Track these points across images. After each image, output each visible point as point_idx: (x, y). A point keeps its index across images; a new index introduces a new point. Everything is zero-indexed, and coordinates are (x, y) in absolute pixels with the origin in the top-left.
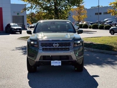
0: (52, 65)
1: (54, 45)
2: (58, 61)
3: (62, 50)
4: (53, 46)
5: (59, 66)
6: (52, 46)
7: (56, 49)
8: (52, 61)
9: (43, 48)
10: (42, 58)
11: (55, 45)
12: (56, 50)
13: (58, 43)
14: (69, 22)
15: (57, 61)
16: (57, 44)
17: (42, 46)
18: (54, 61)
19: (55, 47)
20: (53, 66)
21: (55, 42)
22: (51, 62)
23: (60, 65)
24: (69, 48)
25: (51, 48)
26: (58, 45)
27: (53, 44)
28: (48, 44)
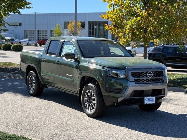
0: (145, 103)
1: (148, 75)
3: (155, 81)
4: (147, 77)
5: (153, 104)
6: (145, 76)
7: (150, 80)
8: (145, 98)
9: (135, 80)
12: (149, 82)
13: (153, 72)
15: (151, 97)
16: (151, 73)
17: (134, 77)
18: (147, 98)
19: (149, 78)
20: (147, 105)
21: (149, 71)
24: (162, 78)
25: (144, 80)
26: (152, 75)
28: (140, 74)
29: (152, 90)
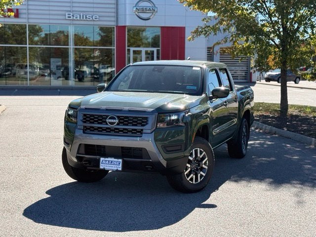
0: (101, 167)
2: (116, 160)
3: (125, 133)
4: (107, 124)
5: (117, 171)
6: (104, 122)
7: (112, 130)
8: (102, 159)
9: (85, 126)
10: (83, 150)
11: (110, 121)
12: (112, 133)
13: (118, 117)
14: (199, 69)
15: (113, 159)
16: (115, 119)
17: (85, 122)
18: (106, 159)
19: (109, 126)
20: (104, 170)
21: (111, 115)
22: (99, 160)
23: (120, 169)
24: (142, 130)
25: (101, 128)
26: (117, 121)
27: (106, 119)
28: (95, 118)
29: (122, 147)
